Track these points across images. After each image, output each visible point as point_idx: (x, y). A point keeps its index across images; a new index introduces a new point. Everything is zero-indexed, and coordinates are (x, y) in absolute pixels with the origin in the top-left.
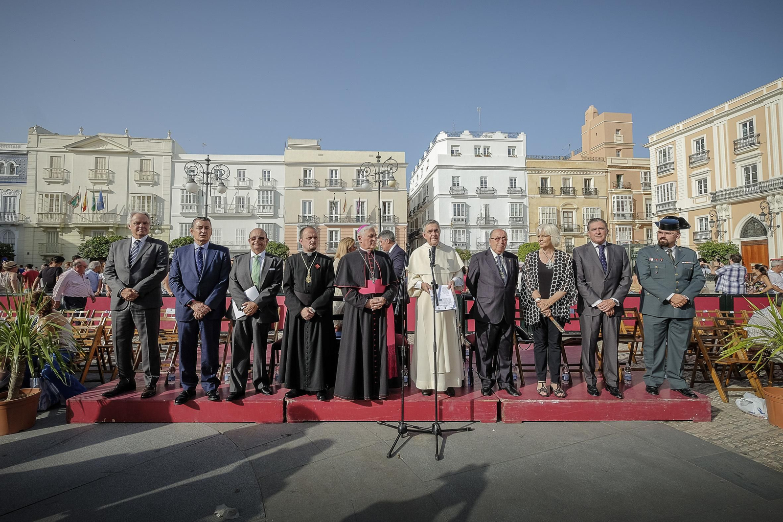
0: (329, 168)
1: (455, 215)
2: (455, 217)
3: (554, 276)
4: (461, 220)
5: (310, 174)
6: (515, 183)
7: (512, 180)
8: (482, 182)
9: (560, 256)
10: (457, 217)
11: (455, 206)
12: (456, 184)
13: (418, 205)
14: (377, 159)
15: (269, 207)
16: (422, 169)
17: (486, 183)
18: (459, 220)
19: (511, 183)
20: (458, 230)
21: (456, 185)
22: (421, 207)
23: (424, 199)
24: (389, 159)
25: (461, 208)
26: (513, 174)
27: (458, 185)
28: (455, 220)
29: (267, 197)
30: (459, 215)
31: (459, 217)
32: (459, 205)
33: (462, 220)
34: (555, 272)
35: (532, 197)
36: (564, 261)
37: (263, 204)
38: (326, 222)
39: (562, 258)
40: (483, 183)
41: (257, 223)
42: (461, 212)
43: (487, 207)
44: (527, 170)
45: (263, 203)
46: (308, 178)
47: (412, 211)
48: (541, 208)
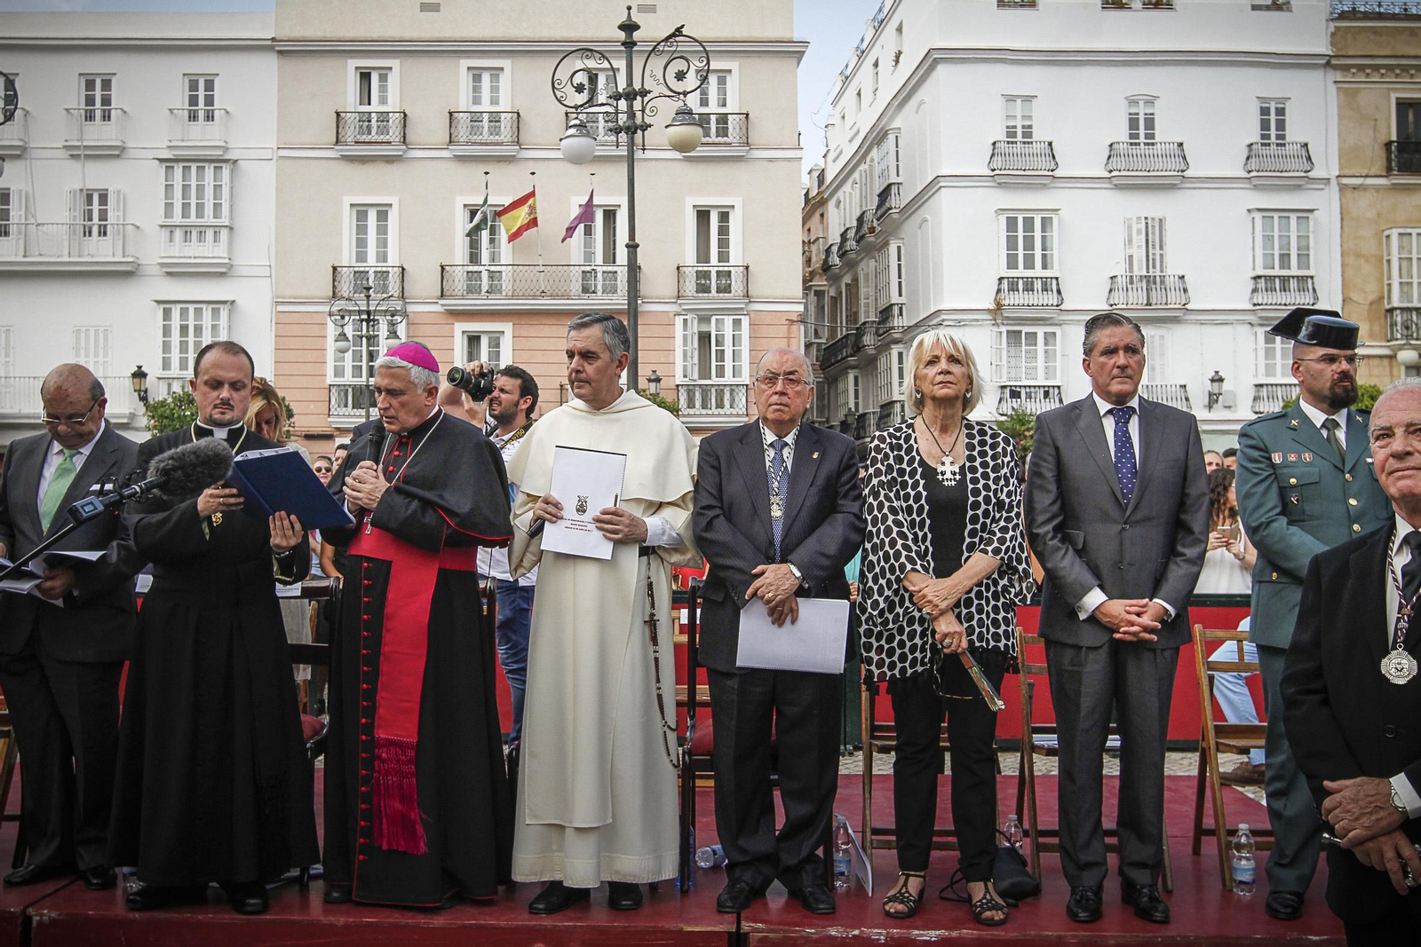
0: (465, 63)
1: (1012, 263)
2: (1013, 273)
3: (970, 513)
4: (1038, 285)
5: (383, 89)
6: (1281, 125)
7: (1265, 111)
8: (1133, 123)
9: (982, 443)
10: (1021, 272)
11: (1012, 224)
12: (1019, 131)
13: (860, 220)
14: (622, 35)
15: (210, 234)
16: (876, 65)
17: (1150, 123)
18: (1029, 287)
19: (1265, 125)
20: (1025, 329)
21: (1019, 135)
22: (872, 230)
23: (884, 194)
24: (673, 35)
25: (1038, 234)
26: (1274, 84)
27: (1028, 133)
28: (1013, 288)
29: (200, 189)
30: (1029, 264)
31: (1029, 273)
32: (1029, 223)
33: (1045, 289)
34: (971, 499)
35: (1355, 188)
36: (994, 458)
37: (186, 221)
38: (452, 297)
39: (987, 448)
40: (1141, 126)
41: (159, 302)
42: (1038, 253)
43: (1153, 234)
44: (1335, 68)
45: (185, 214)
46: (375, 106)
47: (835, 249)
48: (1394, 233)
